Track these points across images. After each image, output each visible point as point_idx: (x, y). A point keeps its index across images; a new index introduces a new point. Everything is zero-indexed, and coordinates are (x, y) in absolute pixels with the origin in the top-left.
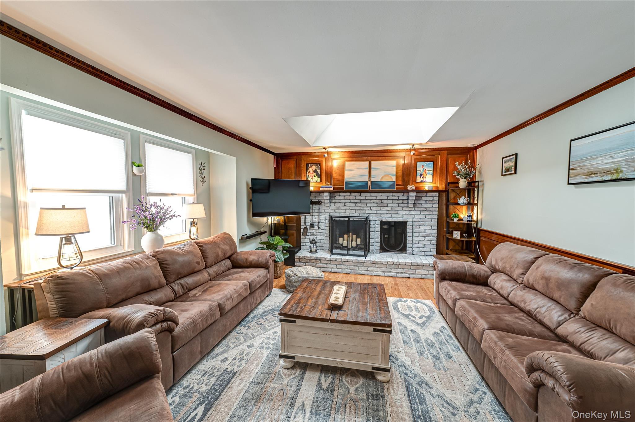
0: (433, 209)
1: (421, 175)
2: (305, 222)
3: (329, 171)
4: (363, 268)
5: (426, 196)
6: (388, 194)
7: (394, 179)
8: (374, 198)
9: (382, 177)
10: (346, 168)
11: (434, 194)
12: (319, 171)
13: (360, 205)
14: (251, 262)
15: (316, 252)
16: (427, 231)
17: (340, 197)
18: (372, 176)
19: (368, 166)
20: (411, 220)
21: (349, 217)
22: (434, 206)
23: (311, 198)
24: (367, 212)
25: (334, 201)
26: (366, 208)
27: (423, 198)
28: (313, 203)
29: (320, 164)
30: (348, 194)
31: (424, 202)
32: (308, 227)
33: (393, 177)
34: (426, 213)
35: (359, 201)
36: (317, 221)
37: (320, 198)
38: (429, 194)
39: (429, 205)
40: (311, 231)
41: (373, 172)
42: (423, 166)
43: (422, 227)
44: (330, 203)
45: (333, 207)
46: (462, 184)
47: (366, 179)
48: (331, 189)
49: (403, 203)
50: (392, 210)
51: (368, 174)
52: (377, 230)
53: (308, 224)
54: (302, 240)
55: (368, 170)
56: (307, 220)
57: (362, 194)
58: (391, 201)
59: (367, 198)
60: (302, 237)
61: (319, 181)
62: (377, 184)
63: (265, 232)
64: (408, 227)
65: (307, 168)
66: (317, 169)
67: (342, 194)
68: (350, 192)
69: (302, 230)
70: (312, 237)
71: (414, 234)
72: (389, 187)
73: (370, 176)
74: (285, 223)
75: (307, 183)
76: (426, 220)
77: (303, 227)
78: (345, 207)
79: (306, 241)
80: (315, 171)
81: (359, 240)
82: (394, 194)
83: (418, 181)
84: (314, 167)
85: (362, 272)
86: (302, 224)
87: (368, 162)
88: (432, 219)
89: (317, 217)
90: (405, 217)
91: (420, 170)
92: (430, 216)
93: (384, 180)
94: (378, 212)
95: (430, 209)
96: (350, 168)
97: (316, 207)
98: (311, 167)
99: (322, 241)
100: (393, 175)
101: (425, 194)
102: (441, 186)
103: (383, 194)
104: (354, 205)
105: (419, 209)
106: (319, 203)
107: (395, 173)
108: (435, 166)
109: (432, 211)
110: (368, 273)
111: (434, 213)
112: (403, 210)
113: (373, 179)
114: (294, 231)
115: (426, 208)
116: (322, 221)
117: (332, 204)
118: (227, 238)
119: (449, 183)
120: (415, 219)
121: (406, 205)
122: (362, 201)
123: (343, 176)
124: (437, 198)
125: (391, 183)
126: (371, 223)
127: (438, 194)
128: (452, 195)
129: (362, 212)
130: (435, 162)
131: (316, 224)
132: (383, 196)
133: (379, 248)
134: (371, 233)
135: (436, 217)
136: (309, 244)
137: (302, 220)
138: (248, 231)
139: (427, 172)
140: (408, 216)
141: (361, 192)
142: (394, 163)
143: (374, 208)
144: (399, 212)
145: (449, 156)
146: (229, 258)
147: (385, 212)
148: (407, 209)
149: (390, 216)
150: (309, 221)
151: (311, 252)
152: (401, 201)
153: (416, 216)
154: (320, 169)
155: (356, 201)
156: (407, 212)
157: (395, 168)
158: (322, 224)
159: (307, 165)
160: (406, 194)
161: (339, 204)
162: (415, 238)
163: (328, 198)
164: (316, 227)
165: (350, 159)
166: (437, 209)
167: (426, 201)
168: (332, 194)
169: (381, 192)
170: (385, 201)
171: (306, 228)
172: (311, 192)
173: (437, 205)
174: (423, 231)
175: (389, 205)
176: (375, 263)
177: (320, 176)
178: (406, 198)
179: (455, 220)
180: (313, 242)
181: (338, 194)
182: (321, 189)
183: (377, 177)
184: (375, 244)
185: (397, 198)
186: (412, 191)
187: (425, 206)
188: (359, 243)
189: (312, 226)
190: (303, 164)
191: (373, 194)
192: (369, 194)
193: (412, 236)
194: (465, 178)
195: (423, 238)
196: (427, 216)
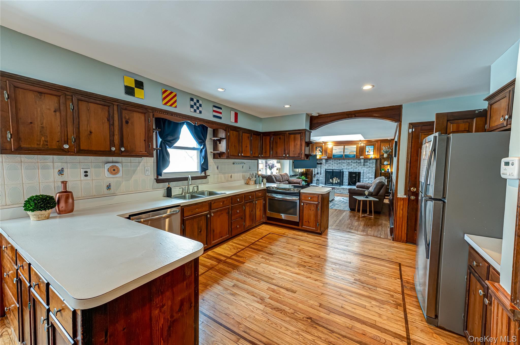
0: (373, 167)
1: (368, 152)
2: (315, 172)
3: (326, 150)
4: (338, 191)
5: (370, 161)
6: (352, 160)
7: (355, 153)
8: (346, 162)
9: (350, 153)
10: (333, 149)
11: (373, 160)
12: (321, 150)
13: (339, 165)
14: (294, 182)
15: (319, 184)
16: (370, 176)
17: (330, 161)
18: (345, 152)
19: (343, 148)
20: (362, 171)
21: (333, 170)
22: (373, 165)
23: (317, 161)
24: (342, 168)
25: (328, 163)
26: (342, 166)
27: (368, 162)
28: (318, 164)
29: (322, 147)
30: (334, 160)
31: (369, 163)
32: (316, 174)
33: (354, 152)
34: (369, 168)
35: (339, 163)
36: (320, 171)
37: (321, 162)
38: (371, 160)
39: (371, 165)
40: (317, 176)
41: (345, 151)
42: (369, 148)
43: (367, 175)
44: (326, 164)
45: (327, 165)
46: (385, 155)
47: (342, 154)
48: (326, 158)
49: (359, 164)
50: (354, 167)
51: (343, 151)
52: (346, 176)
53: (316, 173)
54: (313, 180)
55: (343, 150)
56: (315, 171)
57: (340, 160)
58: (353, 163)
59: (342, 162)
60: (313, 178)
61: (321, 154)
62: (347, 156)
63: (298, 175)
64: (361, 174)
65: (316, 149)
66: (321, 149)
67: (331, 160)
68: (335, 159)
69: (313, 175)
70: (317, 178)
71: (364, 178)
72: (353, 157)
73: (344, 152)
74: (306, 172)
75: (316, 155)
76: (369, 171)
77: (313, 174)
78: (332, 166)
79: (315, 180)
80: (320, 150)
81: (339, 180)
82: (355, 160)
83: (366, 154)
84: (319, 149)
85: (338, 192)
86: (313, 173)
87: (343, 146)
88: (372, 171)
89: (320, 170)
90: (360, 170)
91: (367, 149)
92: (371, 170)
93: (350, 154)
94: (347, 168)
95: (372, 167)
96: (335, 149)
97: (319, 165)
98: (318, 148)
99: (322, 180)
100: (355, 152)
101: (369, 160)
102: (378, 157)
103: (350, 160)
104: (336, 164)
105: (366, 167)
106: (321, 164)
107: (356, 151)
108: (375, 148)
109: (372, 168)
110: (341, 193)
111: (373, 168)
112: (359, 167)
113: (345, 154)
114: (310, 176)
115: (369, 166)
116: (322, 171)
117: (327, 164)
118: (286, 174)
119: (381, 155)
120: (364, 171)
121: (360, 165)
122: (340, 163)
123: (332, 152)
124: (375, 162)
125: (353, 155)
126: (344, 172)
127: (375, 160)
128: (383, 160)
129: (340, 168)
130: (375, 146)
131: (320, 173)
132: (350, 161)
133: (347, 183)
134: (344, 177)
135: (374, 170)
136: (316, 181)
137: (313, 171)
138: (292, 174)
139: (371, 150)
140: (362, 170)
141: (340, 159)
142: (355, 146)
143: (346, 166)
144: (357, 168)
145: (381, 143)
146: (287, 181)
147: (351, 168)
148: (361, 166)
149: (353, 169)
150: (316, 171)
151: (317, 184)
152: (358, 163)
153: (365, 170)
154: (322, 149)
155: (337, 163)
156: (361, 168)
157: (356, 149)
158: (322, 173)
159: (316, 147)
160: (360, 160)
161: (330, 164)
162: (364, 179)
163: (325, 162)
164: (319, 174)
165: (335, 145)
166: (375, 167)
167: (370, 163)
168: (327, 160)
169: (349, 159)
170: (351, 163)
171: (315, 174)
172: (317, 159)
173: (375, 165)
174: (368, 176)
175: (352, 165)
176: (344, 189)
177: (322, 152)
178: (360, 162)
179: (383, 171)
180: (318, 180)
181: (329, 160)
182: (322, 158)
183: (347, 153)
184: (346, 182)
185: (356, 162)
186: (362, 159)
187: (369, 165)
188: (339, 181)
189: (318, 173)
190: (314, 147)
191: (345, 160)
192: (343, 160)
193: (363, 179)
194: (386, 153)
195: (368, 180)
196: (370, 170)
